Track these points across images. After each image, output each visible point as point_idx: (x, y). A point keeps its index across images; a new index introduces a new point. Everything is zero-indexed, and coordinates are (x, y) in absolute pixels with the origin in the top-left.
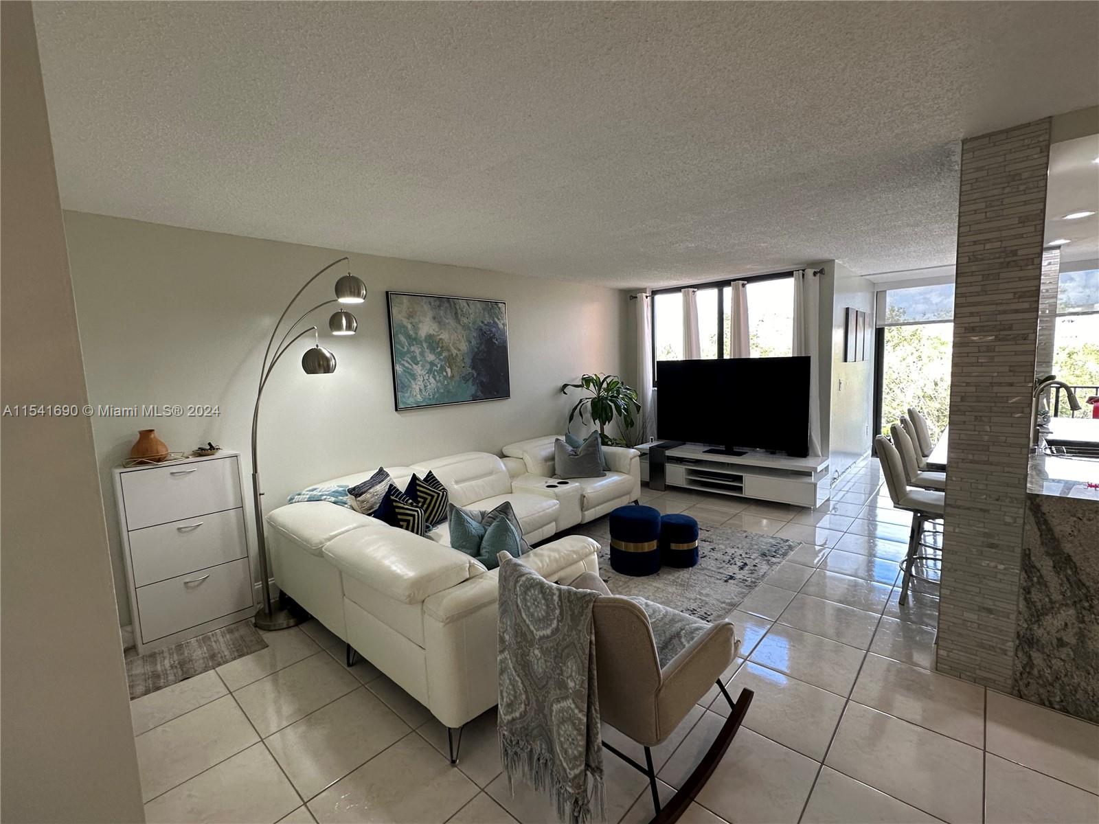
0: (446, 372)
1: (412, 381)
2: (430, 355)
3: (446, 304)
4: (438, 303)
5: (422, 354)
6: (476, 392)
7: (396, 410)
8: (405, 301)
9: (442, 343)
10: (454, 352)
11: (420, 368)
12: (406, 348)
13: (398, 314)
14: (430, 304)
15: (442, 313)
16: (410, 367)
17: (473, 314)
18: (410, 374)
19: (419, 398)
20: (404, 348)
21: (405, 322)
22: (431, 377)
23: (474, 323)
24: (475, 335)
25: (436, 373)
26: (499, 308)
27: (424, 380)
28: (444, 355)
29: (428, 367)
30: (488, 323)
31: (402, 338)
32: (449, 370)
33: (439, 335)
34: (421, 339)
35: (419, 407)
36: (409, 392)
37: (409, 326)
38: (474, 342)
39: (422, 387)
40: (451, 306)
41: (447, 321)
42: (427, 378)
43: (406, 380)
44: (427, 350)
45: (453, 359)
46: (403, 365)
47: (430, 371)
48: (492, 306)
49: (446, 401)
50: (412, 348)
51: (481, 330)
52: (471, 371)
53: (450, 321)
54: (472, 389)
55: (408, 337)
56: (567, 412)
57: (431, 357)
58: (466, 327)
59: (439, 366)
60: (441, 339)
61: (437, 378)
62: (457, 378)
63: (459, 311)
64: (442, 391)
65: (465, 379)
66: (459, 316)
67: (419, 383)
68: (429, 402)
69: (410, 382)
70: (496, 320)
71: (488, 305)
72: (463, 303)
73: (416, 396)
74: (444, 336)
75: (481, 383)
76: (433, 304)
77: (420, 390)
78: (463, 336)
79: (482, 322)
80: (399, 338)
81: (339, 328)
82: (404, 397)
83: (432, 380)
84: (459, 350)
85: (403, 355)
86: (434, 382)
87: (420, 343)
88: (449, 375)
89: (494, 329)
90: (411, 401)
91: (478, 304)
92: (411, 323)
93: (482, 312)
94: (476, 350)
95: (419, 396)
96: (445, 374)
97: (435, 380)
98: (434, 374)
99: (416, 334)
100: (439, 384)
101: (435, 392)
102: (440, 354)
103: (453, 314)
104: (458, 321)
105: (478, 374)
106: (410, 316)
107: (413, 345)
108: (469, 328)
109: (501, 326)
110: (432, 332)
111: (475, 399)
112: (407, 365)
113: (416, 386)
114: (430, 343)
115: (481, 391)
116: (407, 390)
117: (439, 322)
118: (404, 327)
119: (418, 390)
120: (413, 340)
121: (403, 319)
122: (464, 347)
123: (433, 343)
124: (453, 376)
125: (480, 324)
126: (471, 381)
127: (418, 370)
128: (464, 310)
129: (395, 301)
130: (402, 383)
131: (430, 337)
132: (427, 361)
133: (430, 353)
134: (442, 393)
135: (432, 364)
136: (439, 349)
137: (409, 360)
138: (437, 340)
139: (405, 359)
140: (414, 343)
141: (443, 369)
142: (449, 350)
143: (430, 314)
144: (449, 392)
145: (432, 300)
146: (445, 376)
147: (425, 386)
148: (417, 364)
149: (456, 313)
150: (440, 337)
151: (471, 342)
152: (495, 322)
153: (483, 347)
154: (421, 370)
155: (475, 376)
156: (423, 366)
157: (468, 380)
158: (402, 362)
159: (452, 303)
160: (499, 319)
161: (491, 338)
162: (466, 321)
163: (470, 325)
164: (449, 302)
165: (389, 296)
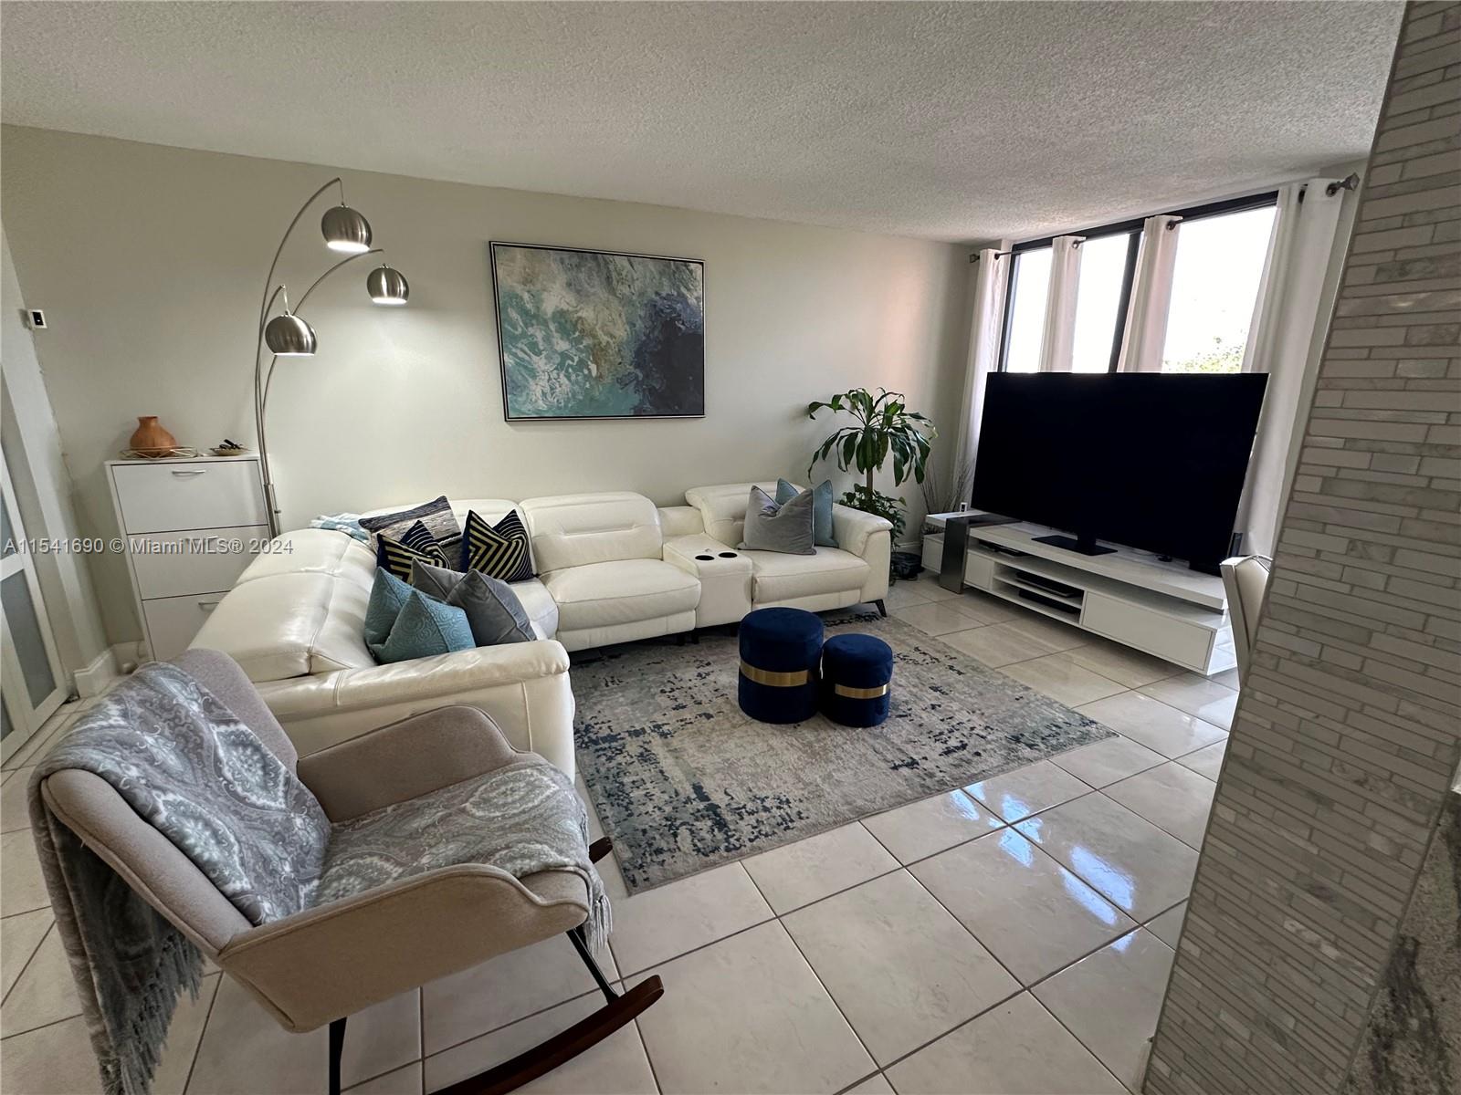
0: (589, 370)
1: (530, 380)
2: (560, 341)
3: (591, 264)
4: (575, 260)
5: (547, 339)
6: (642, 402)
7: (507, 418)
8: (519, 256)
9: (583, 324)
10: (604, 339)
11: (544, 361)
12: (520, 330)
13: (508, 279)
14: (562, 263)
15: (582, 276)
16: (527, 358)
17: (642, 280)
18: (526, 367)
19: (542, 405)
20: (517, 330)
21: (519, 289)
22: (562, 376)
23: (642, 294)
24: (642, 313)
25: (570, 370)
26: (691, 272)
27: (549, 379)
28: (585, 343)
29: (557, 360)
30: (668, 295)
31: (514, 314)
32: (593, 367)
33: (577, 312)
34: (545, 317)
35: (540, 418)
36: (524, 394)
37: (526, 296)
38: (639, 324)
39: (547, 389)
40: (599, 265)
41: (592, 290)
42: (556, 376)
43: (520, 377)
44: (556, 335)
45: (602, 350)
46: (515, 355)
47: (560, 367)
48: (677, 267)
49: (588, 413)
50: (531, 331)
51: (655, 306)
52: (633, 370)
53: (600, 291)
54: (635, 399)
55: (524, 312)
56: (818, 445)
57: (562, 345)
58: (626, 302)
59: (576, 359)
60: (580, 318)
61: (573, 377)
62: (608, 380)
63: (614, 275)
64: (581, 398)
65: (622, 382)
66: (615, 282)
67: (541, 383)
68: (558, 413)
69: (527, 380)
70: (683, 290)
71: (669, 267)
72: (624, 262)
73: (536, 401)
74: (587, 313)
75: (652, 390)
76: (567, 261)
77: (544, 394)
78: (620, 315)
79: (657, 294)
80: (508, 315)
81: (380, 294)
82: (516, 401)
83: (563, 379)
84: (612, 336)
85: (515, 339)
86: (567, 382)
87: (545, 323)
88: (594, 373)
89: (679, 307)
90: (527, 409)
91: (650, 264)
92: (529, 292)
93: (657, 277)
94: (644, 338)
95: (541, 402)
96: (586, 372)
97: (569, 380)
98: (567, 371)
99: (538, 308)
100: (576, 387)
101: (568, 398)
102: (578, 341)
103: (603, 280)
104: (612, 291)
105: (647, 376)
106: (527, 280)
107: (532, 325)
108: (631, 303)
109: (692, 301)
110: (565, 307)
111: (639, 414)
112: (521, 354)
113: (537, 388)
114: (559, 323)
115: (651, 404)
116: (522, 391)
117: (578, 292)
118: (517, 296)
119: (539, 394)
120: (532, 317)
121: (515, 284)
122: (622, 332)
123: (567, 324)
124: (600, 377)
125: (653, 296)
126: (631, 387)
127: (540, 363)
128: (624, 273)
129: (502, 256)
130: (513, 381)
131: (560, 315)
132: (556, 351)
133: (562, 339)
134: (580, 401)
135: (564, 356)
136: (577, 334)
137: (526, 349)
138: (574, 320)
139: (520, 345)
140: (534, 322)
141: (582, 364)
142: (594, 337)
143: (562, 278)
144: (592, 399)
145: (565, 255)
146: (585, 376)
147: (552, 389)
148: (538, 354)
149: (609, 278)
150: (580, 314)
151: (634, 326)
152: (681, 295)
153: (656, 333)
154: (546, 364)
155: (640, 379)
156: (548, 358)
157: (626, 385)
158: (514, 350)
159: (601, 261)
160: (689, 290)
161: (673, 320)
162: (626, 290)
163: (634, 298)
164: (596, 259)
165: (493, 248)
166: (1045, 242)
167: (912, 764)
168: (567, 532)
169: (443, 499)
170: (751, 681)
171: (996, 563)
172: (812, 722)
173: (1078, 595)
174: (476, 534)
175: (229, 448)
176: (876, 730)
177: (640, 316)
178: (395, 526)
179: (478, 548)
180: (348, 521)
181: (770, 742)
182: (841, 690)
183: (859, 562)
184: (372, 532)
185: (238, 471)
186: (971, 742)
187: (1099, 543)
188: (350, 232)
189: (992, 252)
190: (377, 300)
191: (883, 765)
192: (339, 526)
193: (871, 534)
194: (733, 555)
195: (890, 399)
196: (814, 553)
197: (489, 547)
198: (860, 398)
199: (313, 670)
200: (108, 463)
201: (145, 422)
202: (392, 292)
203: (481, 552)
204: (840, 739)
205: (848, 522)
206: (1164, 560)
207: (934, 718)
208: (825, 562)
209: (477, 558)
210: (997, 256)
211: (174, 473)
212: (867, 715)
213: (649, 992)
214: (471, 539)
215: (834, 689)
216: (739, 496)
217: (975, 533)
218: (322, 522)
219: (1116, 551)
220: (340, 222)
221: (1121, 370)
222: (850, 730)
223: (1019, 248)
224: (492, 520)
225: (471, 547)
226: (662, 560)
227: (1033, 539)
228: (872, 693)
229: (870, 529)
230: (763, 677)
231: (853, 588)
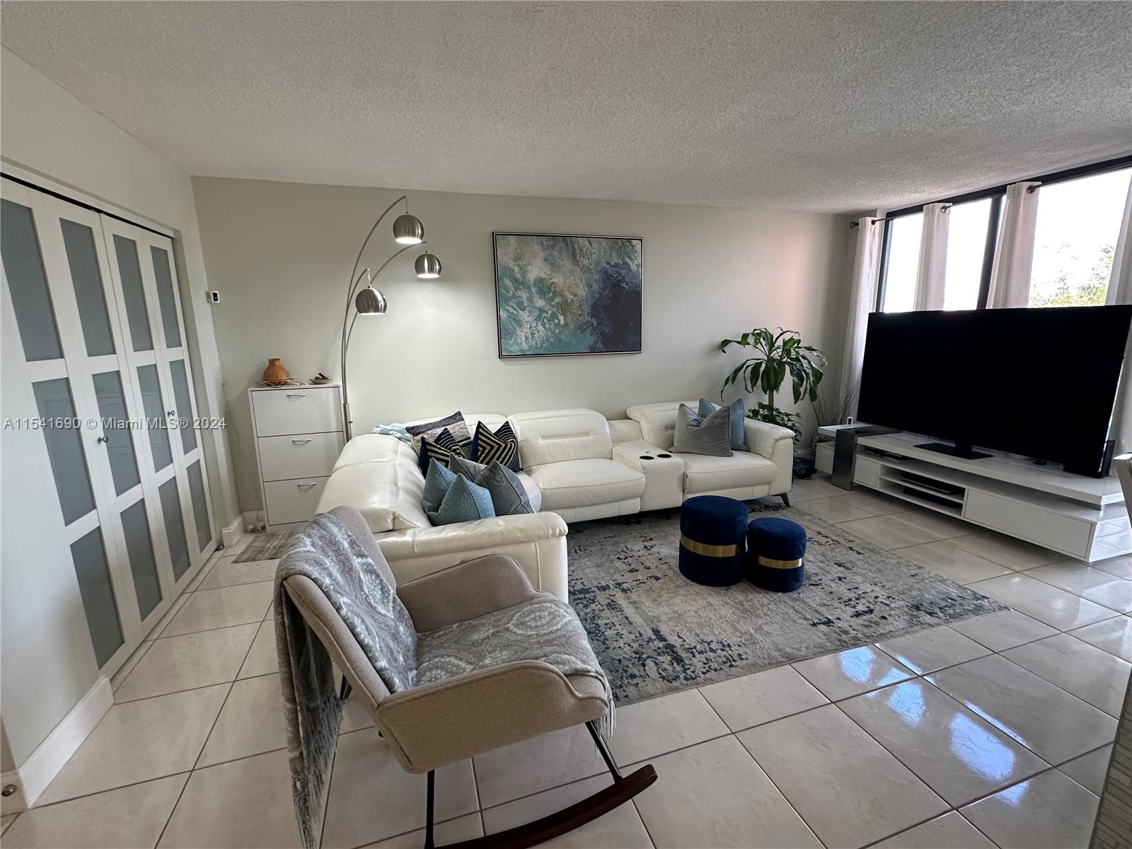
0: (559, 320)
1: (517, 328)
2: (538, 300)
3: (563, 244)
4: (551, 242)
5: (530, 299)
6: (595, 342)
7: (500, 356)
8: (512, 241)
9: (555, 287)
10: (570, 297)
11: (527, 314)
12: (511, 293)
13: (505, 258)
14: (542, 245)
15: (555, 253)
16: (515, 312)
17: (596, 255)
18: (515, 320)
19: (525, 346)
20: (509, 293)
21: (511, 264)
22: (539, 325)
23: (597, 264)
24: (597, 278)
25: (545, 321)
26: (633, 246)
27: (531, 327)
28: (556, 300)
29: (537, 313)
30: (616, 264)
31: (507, 282)
32: (561, 318)
33: (551, 279)
34: (529, 283)
35: (524, 356)
36: (513, 339)
37: (516, 269)
38: (595, 286)
39: (529, 335)
40: (567, 244)
41: (562, 263)
42: (535, 325)
43: (511, 327)
44: (536, 295)
45: (568, 305)
46: (508, 311)
47: (538, 318)
48: (623, 244)
49: (557, 351)
50: (519, 293)
51: (606, 272)
52: (590, 320)
53: (568, 264)
54: (590, 340)
55: (515, 280)
56: (728, 372)
57: (540, 303)
58: (586, 270)
59: (550, 312)
60: (553, 283)
61: (547, 326)
62: (572, 327)
63: (578, 252)
64: (553, 340)
65: (582, 328)
66: (578, 256)
67: (525, 330)
68: (536, 352)
69: (515, 329)
70: (627, 260)
71: (617, 243)
72: (585, 242)
73: (521, 344)
74: (558, 279)
75: (603, 334)
76: (545, 244)
77: (526, 338)
78: (581, 280)
79: (608, 263)
80: (504, 283)
81: (423, 271)
82: (507, 343)
83: (540, 328)
84: (575, 295)
85: (508, 300)
86: (543, 329)
87: (529, 287)
88: (562, 322)
89: (624, 272)
90: (515, 349)
91: (604, 242)
92: (518, 266)
93: (608, 251)
94: (598, 296)
95: (524, 344)
96: (556, 321)
97: (545, 328)
98: (543, 321)
99: (524, 277)
100: (549, 333)
101: (543, 341)
102: (551, 299)
103: (570, 254)
104: (576, 263)
105: (599, 324)
106: (518, 258)
107: (520, 290)
108: (589, 270)
109: (633, 267)
110: (543, 275)
111: (593, 351)
112: (511, 310)
113: (522, 334)
114: (539, 287)
115: (602, 344)
116: (511, 337)
117: (552, 264)
118: (510, 269)
119: (523, 338)
120: (520, 284)
121: (509, 262)
122: (582, 292)
123: (544, 288)
124: (566, 325)
125: (605, 265)
126: (588, 331)
127: (525, 316)
128: (585, 250)
129: (501, 241)
130: (505, 329)
131: (540, 281)
132: (536, 307)
133: (540, 298)
134: (552, 342)
135: (541, 310)
136: (551, 294)
137: (515, 306)
138: (549, 285)
139: (511, 304)
140: (521, 287)
141: (554, 316)
142: (563, 296)
143: (541, 255)
144: (560, 341)
145: (544, 239)
146: (556, 324)
147: (532, 334)
148: (523, 309)
149: (574, 254)
150: (553, 280)
151: (591, 287)
152: (625, 263)
153: (607, 292)
154: (529, 317)
155: (595, 325)
156: (530, 312)
157: (585, 330)
158: (507, 307)
159: (569, 242)
160: (631, 259)
161: (619, 282)
162: (586, 262)
163: (592, 267)
164: (565, 241)
165: (495, 237)
166: (917, 209)
167: (828, 622)
168: (543, 438)
169: (459, 414)
170: (690, 551)
171: (882, 465)
172: (740, 585)
173: (960, 492)
174: (483, 438)
175: (321, 380)
176: (794, 595)
177: (596, 280)
178: (430, 432)
179: (485, 448)
180: (397, 429)
181: (709, 600)
182: (763, 561)
183: (768, 463)
184: (414, 436)
185: (325, 394)
186: (877, 608)
187: (975, 449)
188: (411, 231)
189: (869, 219)
190: (421, 276)
191: (805, 622)
192: (391, 432)
193: (777, 440)
194: (669, 456)
195: (787, 337)
196: (731, 455)
197: (492, 447)
198: (762, 336)
199: (396, 527)
200: (249, 389)
201: (273, 362)
202: (431, 270)
203: (486, 451)
204: (763, 600)
205: (757, 431)
206: (1038, 463)
207: (842, 588)
208: (740, 462)
209: (483, 455)
210: (873, 222)
211: (288, 396)
212: (786, 582)
213: (645, 777)
214: (479, 441)
215: (758, 559)
216: (670, 411)
217: (862, 441)
218: (380, 429)
219: (992, 456)
220: (405, 225)
221: (990, 306)
222: (771, 593)
223: (892, 215)
224: (493, 429)
225: (479, 447)
226: (612, 459)
227: (915, 446)
228: (789, 565)
229: (777, 436)
230: (700, 548)
231: (762, 484)
